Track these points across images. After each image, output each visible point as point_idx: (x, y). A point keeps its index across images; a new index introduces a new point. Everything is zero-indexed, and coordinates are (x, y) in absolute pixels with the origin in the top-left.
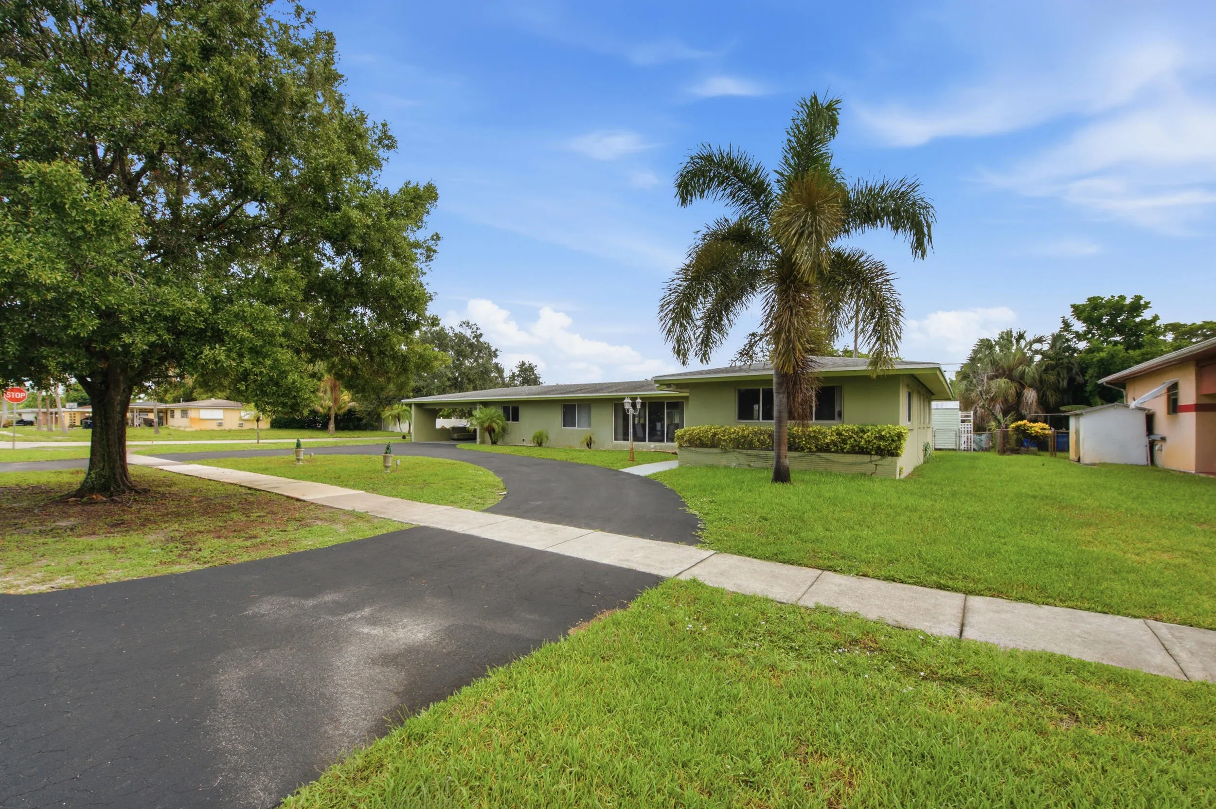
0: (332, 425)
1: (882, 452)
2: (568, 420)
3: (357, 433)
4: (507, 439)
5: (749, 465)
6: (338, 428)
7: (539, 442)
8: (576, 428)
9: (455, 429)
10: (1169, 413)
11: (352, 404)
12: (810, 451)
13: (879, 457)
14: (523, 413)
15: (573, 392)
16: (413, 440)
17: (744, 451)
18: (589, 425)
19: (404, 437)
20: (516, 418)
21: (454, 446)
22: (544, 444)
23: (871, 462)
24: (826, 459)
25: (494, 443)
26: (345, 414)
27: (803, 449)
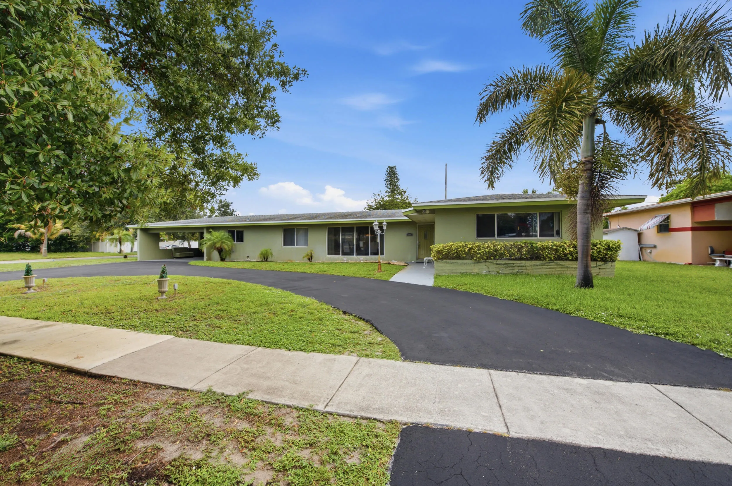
0: (44, 248)
1: (604, 260)
2: (288, 240)
3: (70, 254)
4: (233, 256)
5: (498, 272)
6: (49, 250)
7: (265, 258)
8: (295, 246)
9: (177, 249)
10: (658, 233)
11: (65, 231)
12: (551, 260)
13: (603, 263)
14: (247, 236)
15: (289, 219)
16: (139, 260)
17: (495, 262)
18: (306, 243)
19: (126, 257)
20: (240, 239)
21: (186, 263)
22: (269, 260)
23: (596, 266)
24: (562, 265)
25: (222, 260)
26: (57, 239)
27: (545, 259)
